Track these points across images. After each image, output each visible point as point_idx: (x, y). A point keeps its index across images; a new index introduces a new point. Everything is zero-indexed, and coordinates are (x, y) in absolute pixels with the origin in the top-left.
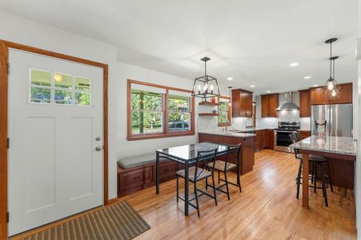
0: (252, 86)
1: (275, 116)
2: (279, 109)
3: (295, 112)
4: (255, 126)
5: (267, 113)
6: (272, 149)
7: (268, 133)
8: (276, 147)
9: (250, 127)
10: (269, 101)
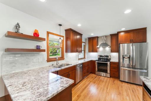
0: (79, 25)
1: (96, 51)
2: (98, 47)
3: (108, 49)
4: (84, 58)
5: (92, 49)
6: (95, 74)
7: (92, 62)
8: (97, 73)
9: (82, 59)
10: (93, 41)
